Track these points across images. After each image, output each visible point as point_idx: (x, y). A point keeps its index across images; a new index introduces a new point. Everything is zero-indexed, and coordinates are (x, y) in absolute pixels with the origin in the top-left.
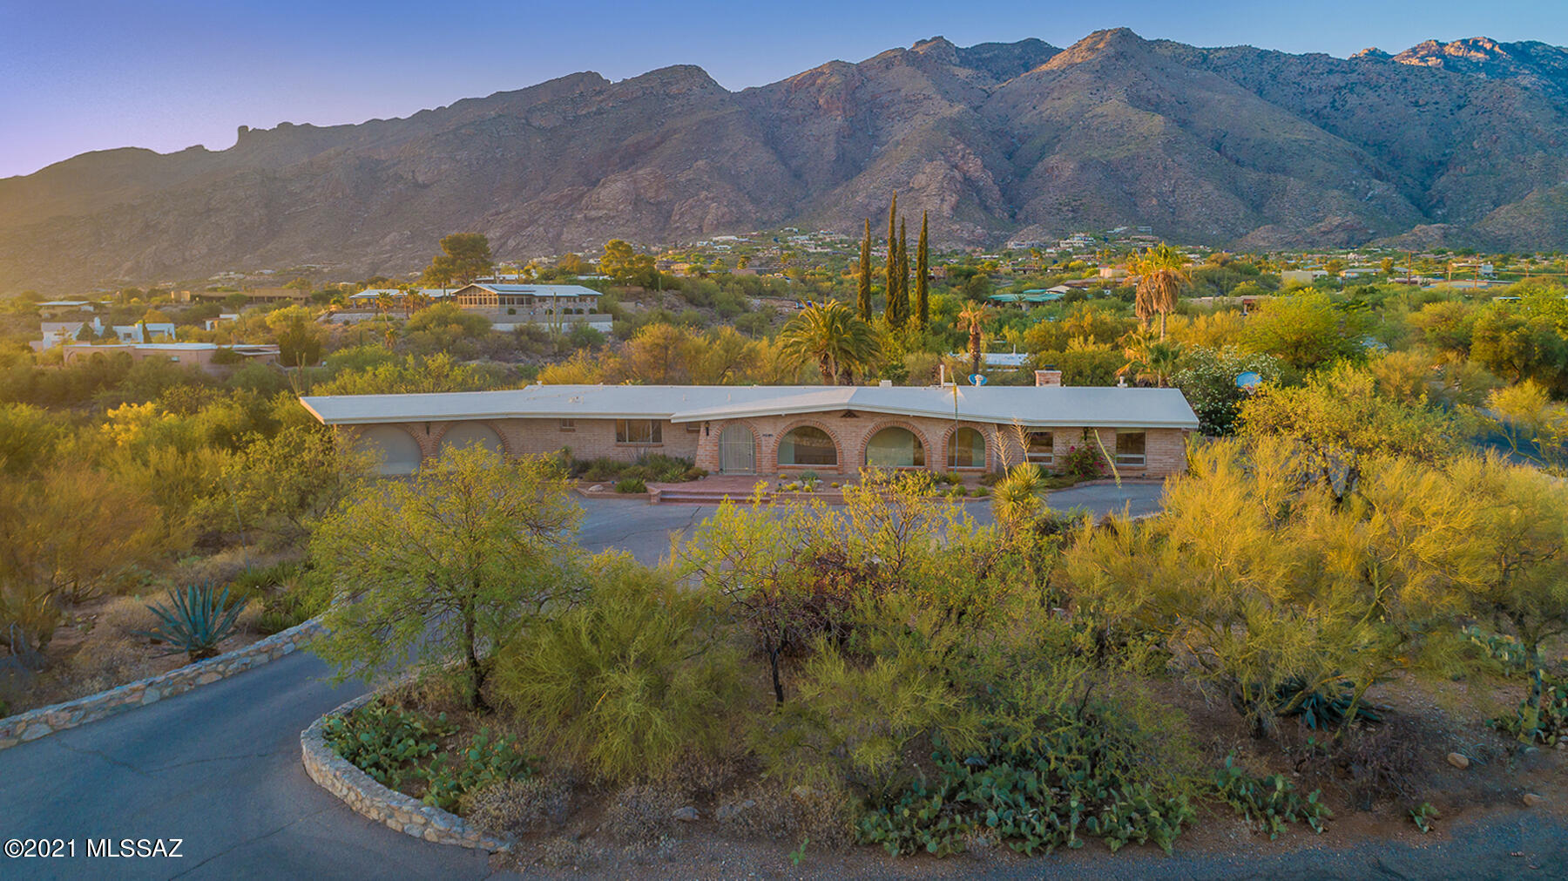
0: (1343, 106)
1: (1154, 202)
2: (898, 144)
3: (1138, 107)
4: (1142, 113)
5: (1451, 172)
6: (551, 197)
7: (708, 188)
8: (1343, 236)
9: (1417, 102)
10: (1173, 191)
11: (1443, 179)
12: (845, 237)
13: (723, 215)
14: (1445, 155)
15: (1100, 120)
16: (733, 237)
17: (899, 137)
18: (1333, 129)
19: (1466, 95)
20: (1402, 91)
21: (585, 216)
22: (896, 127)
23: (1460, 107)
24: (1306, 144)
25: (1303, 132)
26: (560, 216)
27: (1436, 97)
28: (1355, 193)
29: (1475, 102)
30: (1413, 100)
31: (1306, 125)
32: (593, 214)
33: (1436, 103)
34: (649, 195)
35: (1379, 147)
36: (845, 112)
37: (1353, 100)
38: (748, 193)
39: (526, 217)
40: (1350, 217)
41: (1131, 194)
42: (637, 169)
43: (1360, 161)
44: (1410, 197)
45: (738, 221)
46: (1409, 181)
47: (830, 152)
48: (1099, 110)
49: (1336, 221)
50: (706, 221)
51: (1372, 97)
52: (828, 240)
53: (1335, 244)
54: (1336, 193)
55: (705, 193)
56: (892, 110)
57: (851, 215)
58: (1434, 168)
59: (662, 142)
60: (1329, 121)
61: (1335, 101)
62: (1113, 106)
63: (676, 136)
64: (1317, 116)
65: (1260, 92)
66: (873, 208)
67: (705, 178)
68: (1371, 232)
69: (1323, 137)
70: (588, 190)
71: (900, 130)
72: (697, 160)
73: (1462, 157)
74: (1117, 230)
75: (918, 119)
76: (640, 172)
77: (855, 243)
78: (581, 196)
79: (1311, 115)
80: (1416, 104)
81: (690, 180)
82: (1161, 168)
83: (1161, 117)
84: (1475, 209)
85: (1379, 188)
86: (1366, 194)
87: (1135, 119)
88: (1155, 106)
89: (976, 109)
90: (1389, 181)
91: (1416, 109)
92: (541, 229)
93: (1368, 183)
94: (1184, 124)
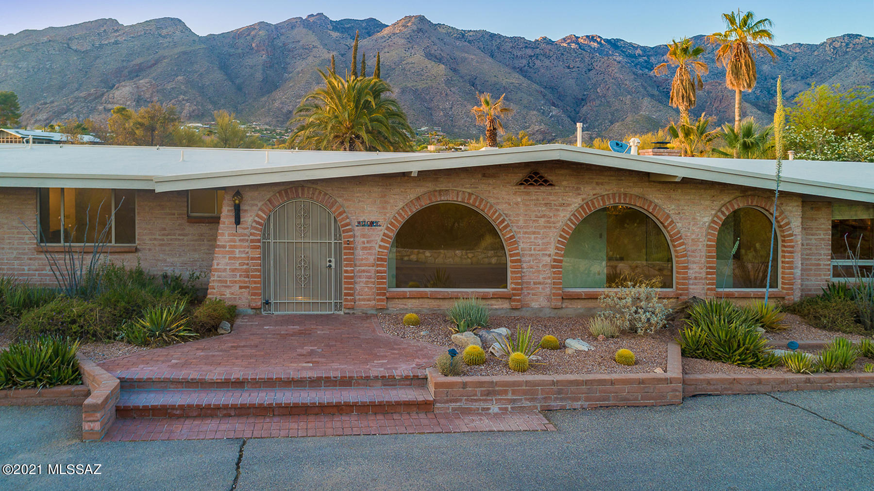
0: (533, 66)
1: (442, 114)
2: (298, 73)
3: (430, 59)
4: (433, 63)
5: (588, 104)
6: (83, 94)
7: (185, 93)
8: (540, 137)
9: (569, 66)
10: (451, 108)
11: (585, 108)
12: (268, 127)
13: (193, 111)
14: (584, 95)
15: (411, 65)
16: (199, 125)
17: (299, 69)
18: (529, 78)
19: (592, 64)
20: (561, 60)
21: (105, 108)
22: (298, 63)
23: (590, 70)
24: (517, 85)
25: (515, 79)
26: (88, 107)
27: (578, 64)
28: (543, 113)
29: (596, 68)
30: (567, 65)
31: (517, 75)
32: (110, 106)
33: (578, 67)
34: (147, 96)
35: (553, 89)
36: (268, 52)
37: (538, 63)
38: (209, 98)
39: (65, 106)
40: (543, 127)
41: (429, 108)
42: (140, 80)
43: (544, 96)
44: (569, 117)
45: (203, 115)
46: (568, 108)
47: (259, 76)
48: (410, 60)
49: (537, 128)
50: (183, 114)
51: (547, 62)
52: (258, 128)
53: (537, 141)
54: (535, 112)
55: (182, 97)
56: (295, 53)
57: (272, 114)
58: (581, 101)
59: (155, 64)
60: (528, 74)
61: (529, 63)
62: (417, 58)
63: (165, 61)
64: (521, 71)
65: (492, 56)
66: (285, 111)
67: (183, 87)
68: (553, 135)
69: (525, 82)
70: (107, 91)
71: (300, 65)
72: (177, 76)
73: (593, 97)
74: (423, 129)
75: (310, 59)
76: (141, 82)
77: (274, 130)
78: (103, 95)
79: (518, 70)
80: (569, 67)
81: (173, 88)
82: (444, 95)
83: (443, 66)
84: (602, 125)
85: (555, 111)
86: (549, 114)
87: (429, 66)
88: (439, 60)
89: (343, 55)
90: (559, 107)
91: (569, 70)
92: (75, 115)
93: (550, 109)
94: (455, 70)
